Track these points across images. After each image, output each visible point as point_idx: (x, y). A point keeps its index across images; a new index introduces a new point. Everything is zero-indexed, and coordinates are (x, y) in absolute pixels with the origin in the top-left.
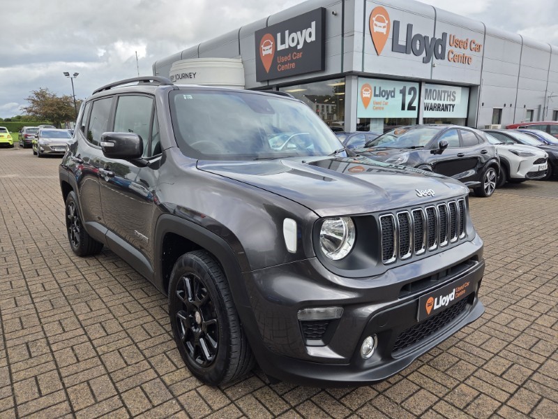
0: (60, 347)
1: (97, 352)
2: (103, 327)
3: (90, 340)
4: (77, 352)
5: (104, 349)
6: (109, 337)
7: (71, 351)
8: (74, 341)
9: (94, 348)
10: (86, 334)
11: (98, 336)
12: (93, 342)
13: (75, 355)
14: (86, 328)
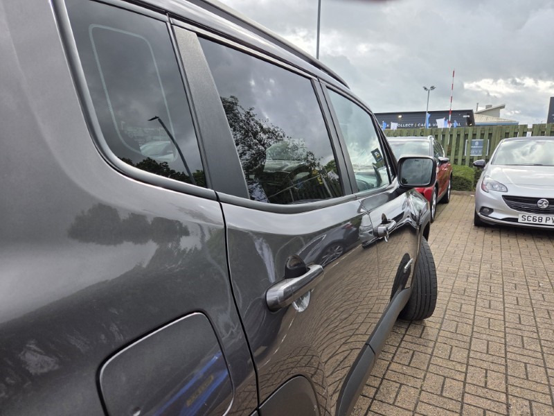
0: (497, 394)
1: (467, 369)
2: (443, 387)
3: (465, 383)
4: (483, 380)
5: (458, 367)
6: (446, 375)
7: (488, 383)
8: (480, 391)
9: (466, 374)
10: (464, 393)
11: (455, 383)
12: (463, 380)
13: (486, 377)
14: (460, 399)
